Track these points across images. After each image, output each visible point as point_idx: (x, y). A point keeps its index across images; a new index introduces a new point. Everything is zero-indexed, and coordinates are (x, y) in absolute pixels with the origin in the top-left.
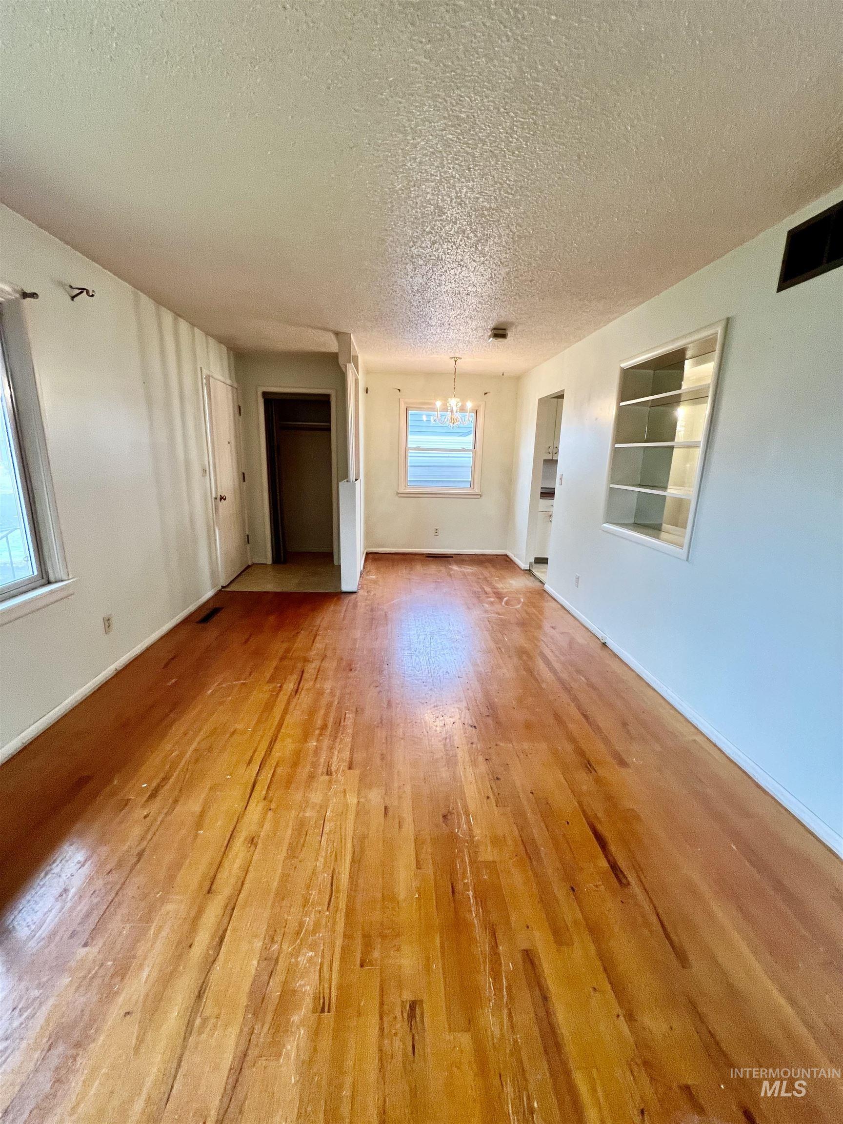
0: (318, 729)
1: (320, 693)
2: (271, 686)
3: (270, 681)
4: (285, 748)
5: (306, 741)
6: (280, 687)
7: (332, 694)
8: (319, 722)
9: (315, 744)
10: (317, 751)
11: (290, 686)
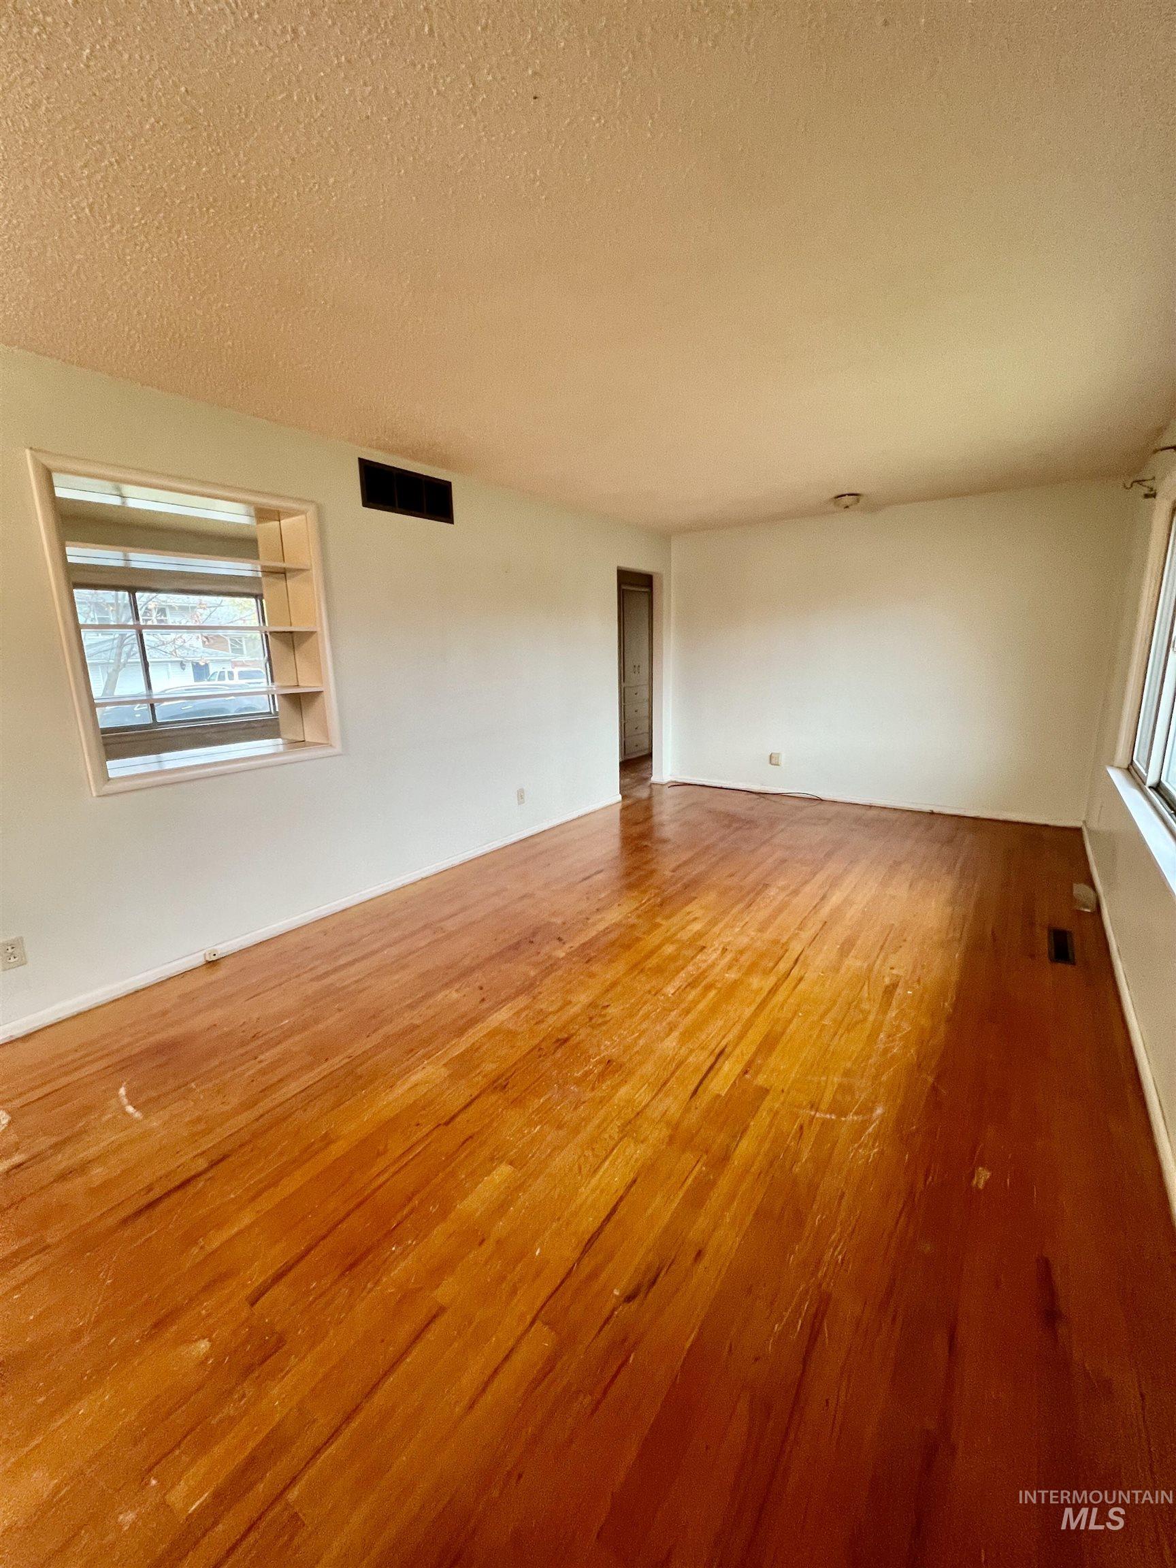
0: (715, 988)
1: (687, 1035)
2: (761, 1080)
3: (764, 1092)
4: (758, 983)
5: (735, 981)
6: (746, 1072)
7: (672, 1028)
8: (712, 993)
9: (727, 975)
10: (729, 967)
11: (730, 1069)
